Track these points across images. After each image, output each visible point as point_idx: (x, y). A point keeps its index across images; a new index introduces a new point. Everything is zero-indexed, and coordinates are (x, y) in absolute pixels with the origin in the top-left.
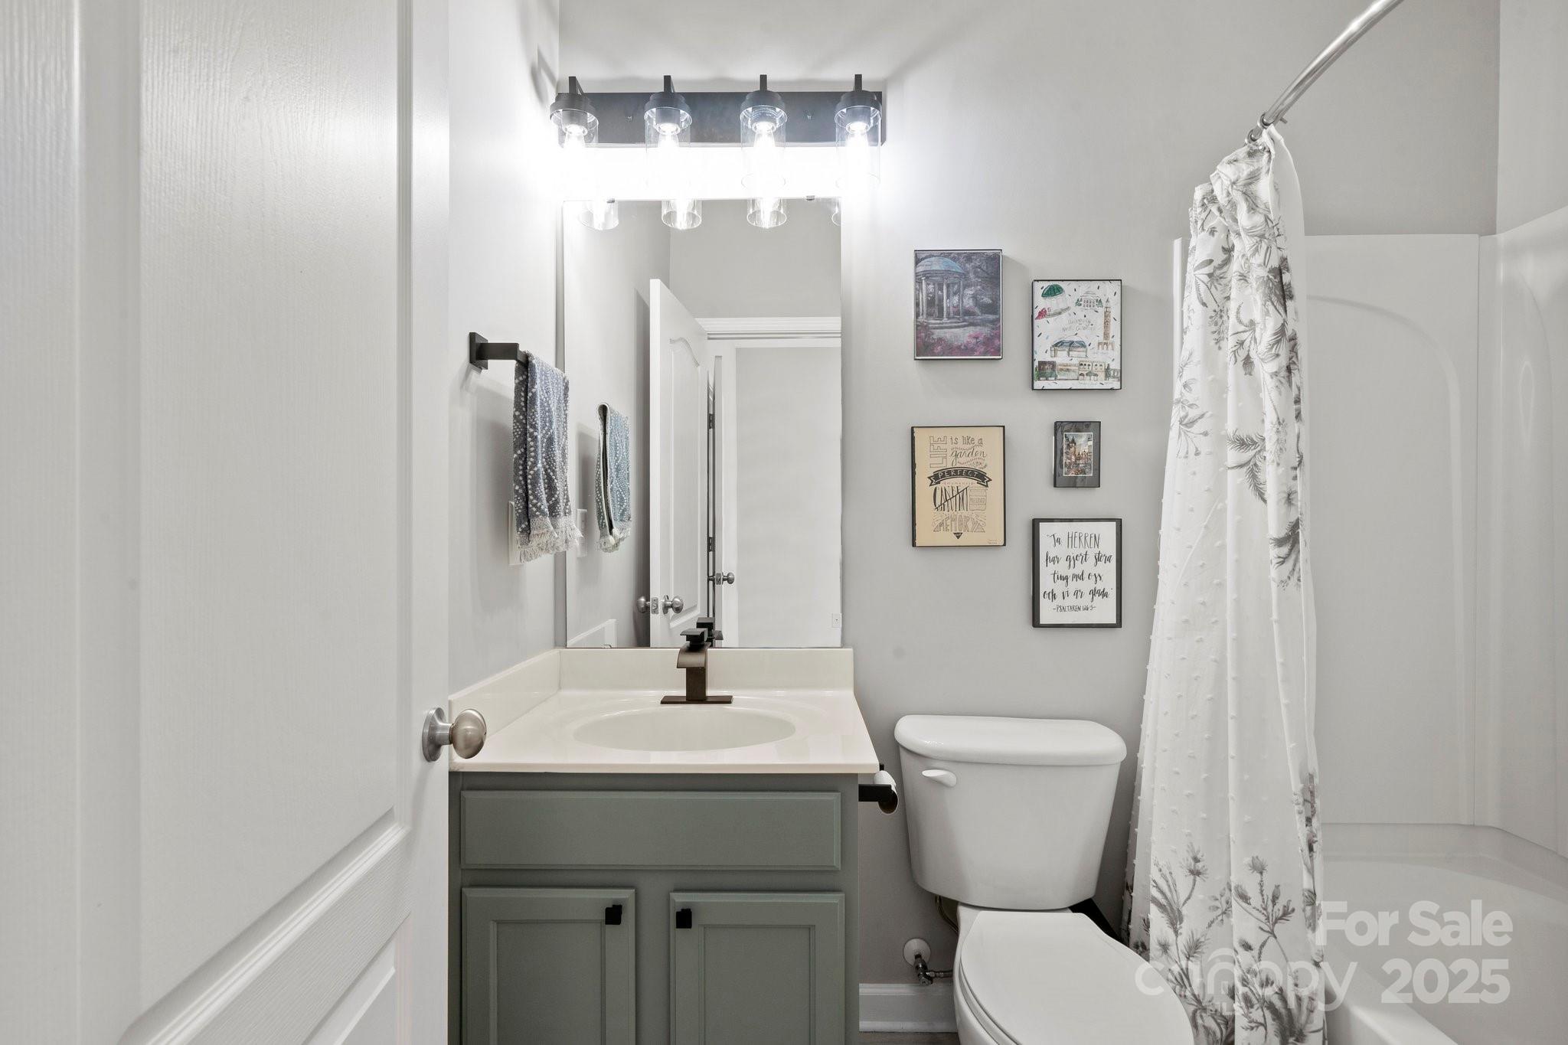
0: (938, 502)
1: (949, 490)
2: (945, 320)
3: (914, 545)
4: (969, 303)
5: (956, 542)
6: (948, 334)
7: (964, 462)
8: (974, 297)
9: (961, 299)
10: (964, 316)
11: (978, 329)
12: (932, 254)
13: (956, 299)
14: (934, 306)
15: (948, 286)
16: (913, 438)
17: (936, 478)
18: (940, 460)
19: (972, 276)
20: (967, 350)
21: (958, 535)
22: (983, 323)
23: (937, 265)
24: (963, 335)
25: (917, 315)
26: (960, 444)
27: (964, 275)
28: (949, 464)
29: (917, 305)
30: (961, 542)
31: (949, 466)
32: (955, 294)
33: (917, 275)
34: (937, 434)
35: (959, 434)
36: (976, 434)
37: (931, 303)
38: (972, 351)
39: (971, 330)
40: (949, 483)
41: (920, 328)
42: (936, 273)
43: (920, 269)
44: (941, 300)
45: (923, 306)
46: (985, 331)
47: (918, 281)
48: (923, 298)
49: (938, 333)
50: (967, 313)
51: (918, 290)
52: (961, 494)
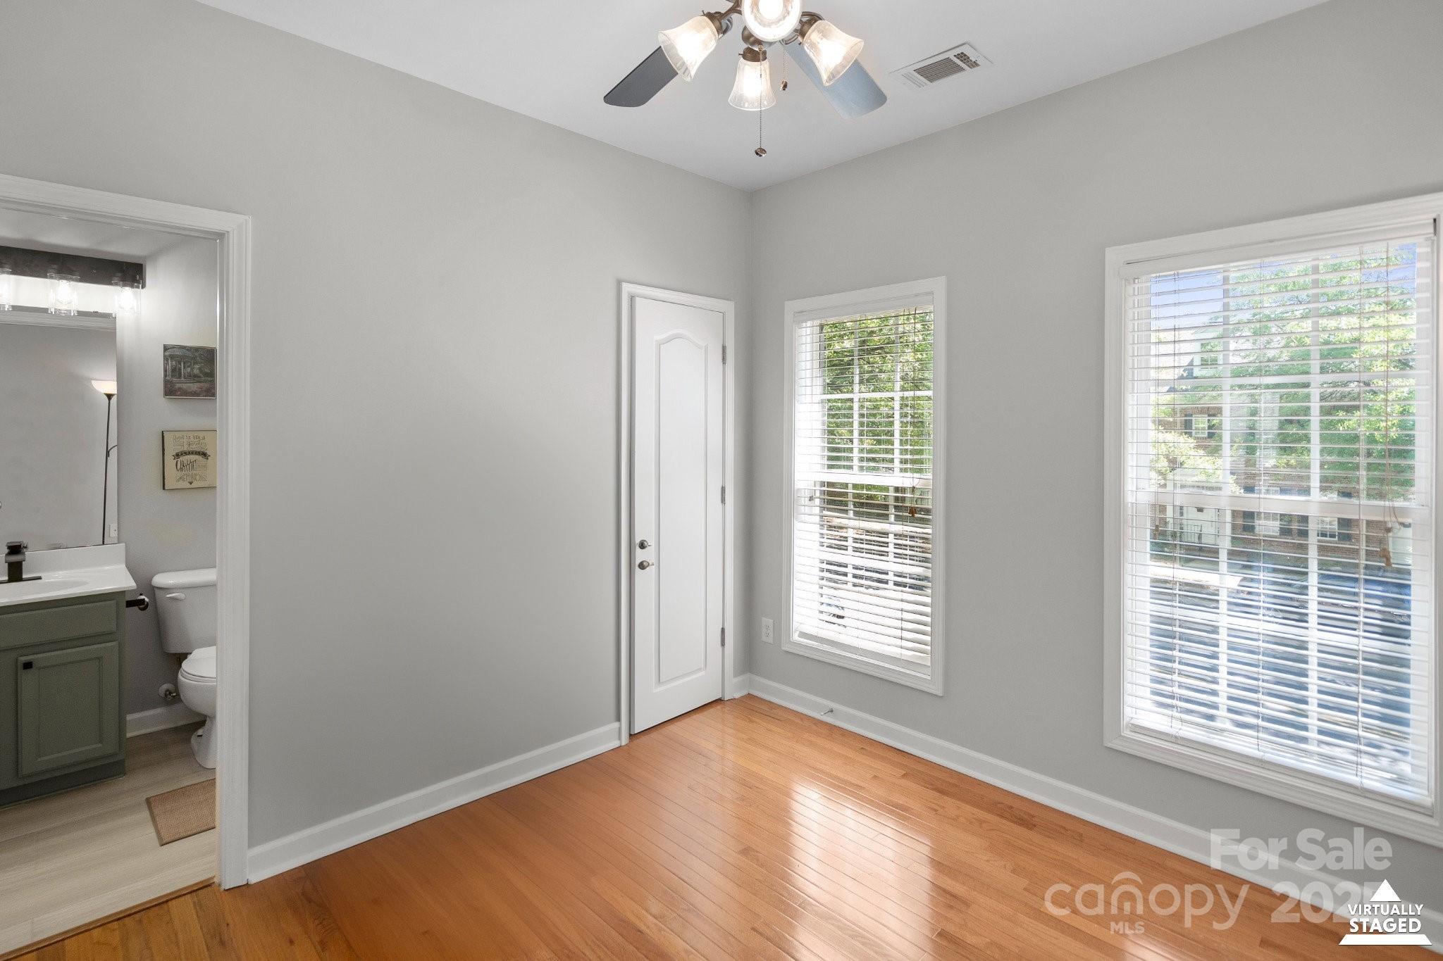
0: (179, 467)
1: (185, 462)
2: (183, 379)
3: (164, 489)
4: (196, 371)
5: (189, 486)
6: (185, 386)
7: (195, 448)
8: (200, 369)
9: (192, 369)
10: (194, 378)
11: (202, 384)
12: (174, 347)
13: (189, 370)
14: (176, 372)
15: (184, 363)
16: (163, 437)
17: (177, 455)
18: (180, 447)
19: (198, 358)
20: (195, 394)
21: (191, 483)
22: (205, 381)
23: (178, 352)
24: (194, 387)
25: (165, 376)
26: (192, 439)
27: (194, 358)
28: (186, 448)
29: (165, 371)
30: (194, 485)
31: (185, 449)
32: (189, 367)
33: (165, 356)
34: (178, 434)
35: (190, 435)
36: (201, 435)
37: (174, 370)
38: (198, 395)
39: (198, 385)
40: (185, 458)
41: (166, 382)
42: (178, 356)
43: (167, 353)
44: (180, 369)
45: (169, 372)
46: (205, 385)
47: (166, 358)
48: (169, 367)
49: (178, 386)
50: (196, 376)
51: (166, 364)
52: (192, 463)
